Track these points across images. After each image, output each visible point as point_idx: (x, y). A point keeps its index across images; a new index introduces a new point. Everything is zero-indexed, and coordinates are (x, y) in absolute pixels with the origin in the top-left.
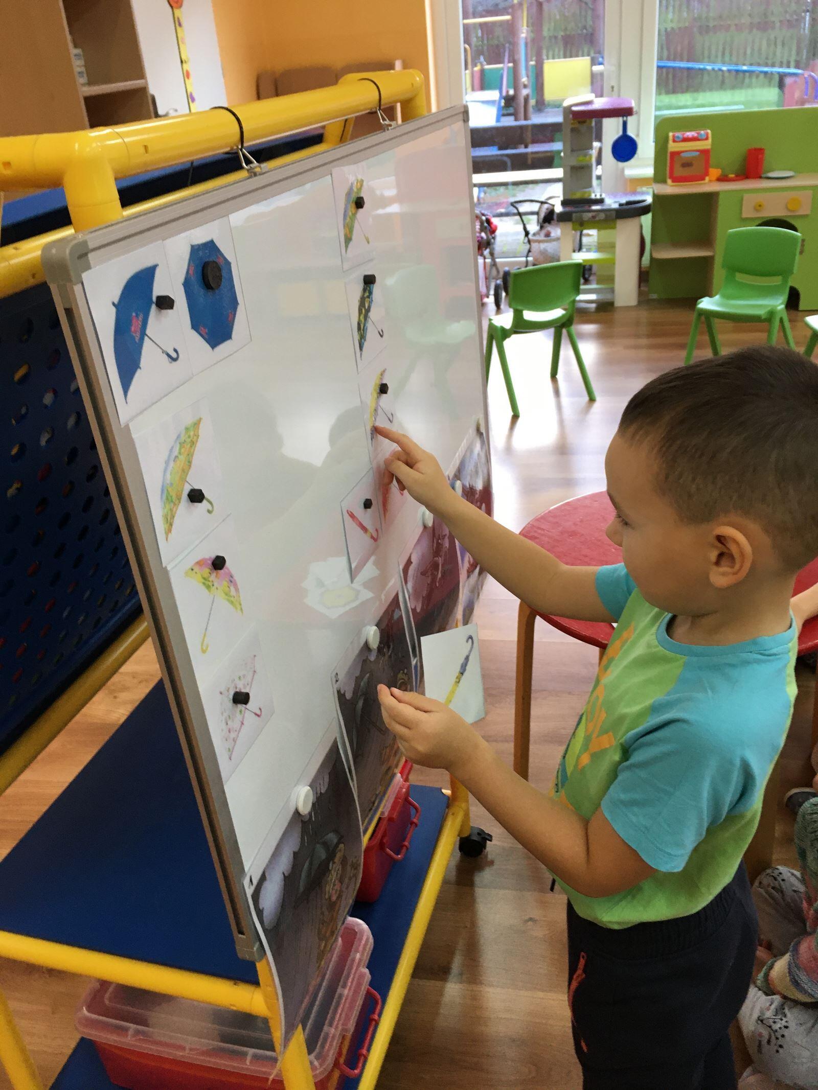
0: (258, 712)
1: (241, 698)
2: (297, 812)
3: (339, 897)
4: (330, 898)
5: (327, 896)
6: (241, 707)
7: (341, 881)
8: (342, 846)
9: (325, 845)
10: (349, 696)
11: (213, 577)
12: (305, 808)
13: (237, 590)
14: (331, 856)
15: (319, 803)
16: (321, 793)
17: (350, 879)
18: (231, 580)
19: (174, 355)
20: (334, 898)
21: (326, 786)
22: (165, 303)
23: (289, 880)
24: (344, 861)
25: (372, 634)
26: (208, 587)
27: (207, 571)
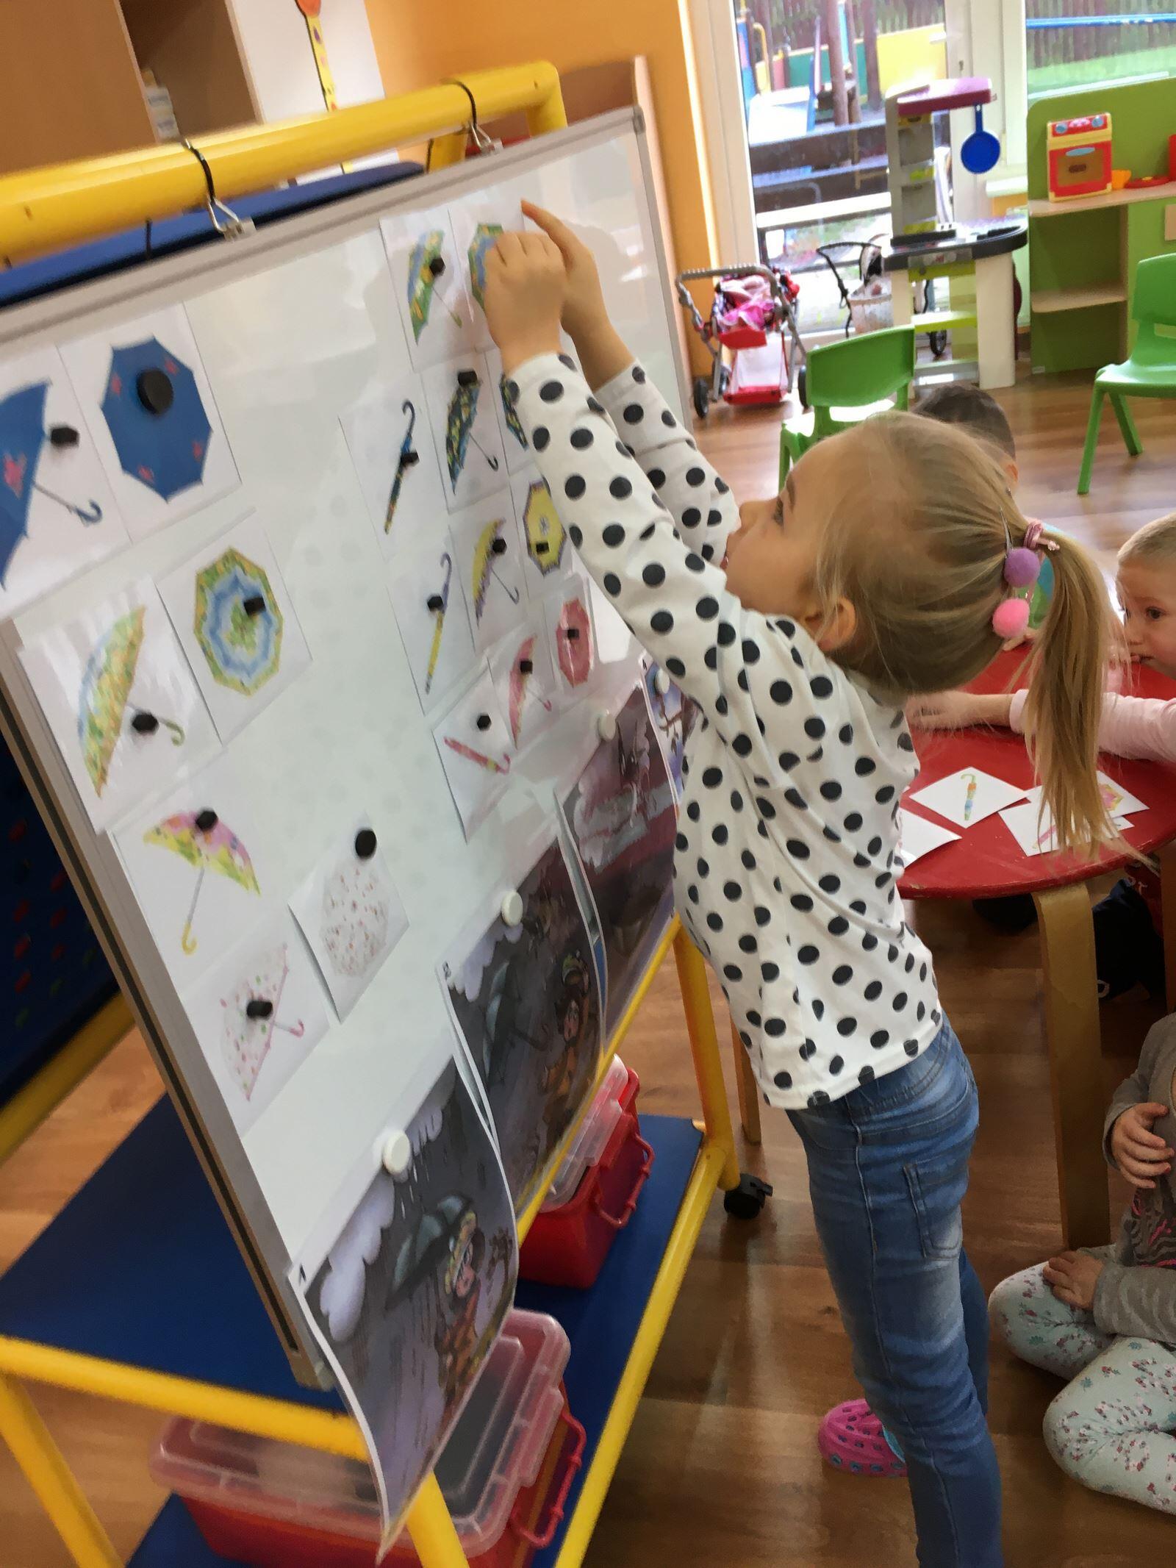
0: (298, 1028)
1: (260, 1010)
2: (384, 1170)
3: (475, 1286)
5: (448, 1290)
6: (260, 1022)
7: (474, 1265)
8: (471, 1216)
9: (441, 1215)
10: (470, 996)
11: (200, 839)
12: (399, 1161)
13: (245, 856)
15: (424, 1155)
16: (428, 1141)
17: (493, 1262)
18: (234, 843)
19: (92, 512)
21: (438, 1127)
22: (65, 437)
23: (375, 1271)
24: (477, 1238)
25: (509, 904)
26: (190, 857)
27: (185, 833)
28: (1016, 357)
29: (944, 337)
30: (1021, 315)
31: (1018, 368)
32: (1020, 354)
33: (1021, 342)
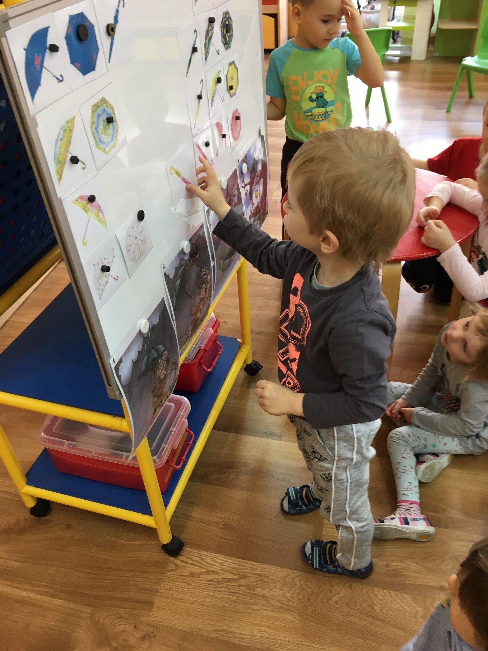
0: (116, 278)
1: (106, 269)
2: (140, 332)
3: (166, 376)
4: (159, 376)
5: (158, 376)
6: (106, 273)
7: (166, 370)
8: (166, 352)
9: (157, 350)
10: (171, 277)
11: (89, 206)
12: (145, 330)
13: (103, 215)
14: (160, 356)
15: (153, 329)
16: (154, 324)
17: (172, 370)
18: (100, 209)
19: (61, 79)
20: (162, 377)
21: (158, 321)
22: (54, 49)
23: (135, 364)
24: (167, 360)
25: (186, 246)
26: (86, 211)
27: (85, 202)
28: (428, 47)
29: (398, 33)
30: (433, 28)
31: (428, 52)
32: (430, 46)
33: (431, 40)
